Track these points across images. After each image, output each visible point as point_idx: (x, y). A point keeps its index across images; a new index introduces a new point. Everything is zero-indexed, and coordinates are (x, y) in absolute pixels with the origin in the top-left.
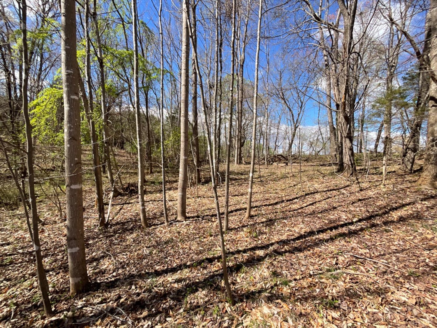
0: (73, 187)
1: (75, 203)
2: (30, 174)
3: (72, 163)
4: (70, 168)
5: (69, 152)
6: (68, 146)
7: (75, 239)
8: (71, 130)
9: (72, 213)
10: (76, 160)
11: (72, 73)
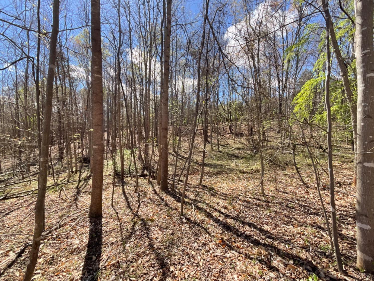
0: (366, 164)
1: (368, 181)
2: (330, 149)
3: (366, 141)
4: (364, 145)
5: (363, 131)
6: (363, 124)
7: (366, 216)
8: (366, 109)
9: (364, 190)
10: (371, 138)
11: (368, 52)
